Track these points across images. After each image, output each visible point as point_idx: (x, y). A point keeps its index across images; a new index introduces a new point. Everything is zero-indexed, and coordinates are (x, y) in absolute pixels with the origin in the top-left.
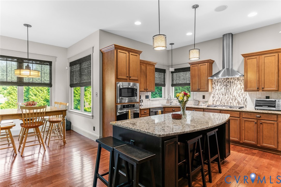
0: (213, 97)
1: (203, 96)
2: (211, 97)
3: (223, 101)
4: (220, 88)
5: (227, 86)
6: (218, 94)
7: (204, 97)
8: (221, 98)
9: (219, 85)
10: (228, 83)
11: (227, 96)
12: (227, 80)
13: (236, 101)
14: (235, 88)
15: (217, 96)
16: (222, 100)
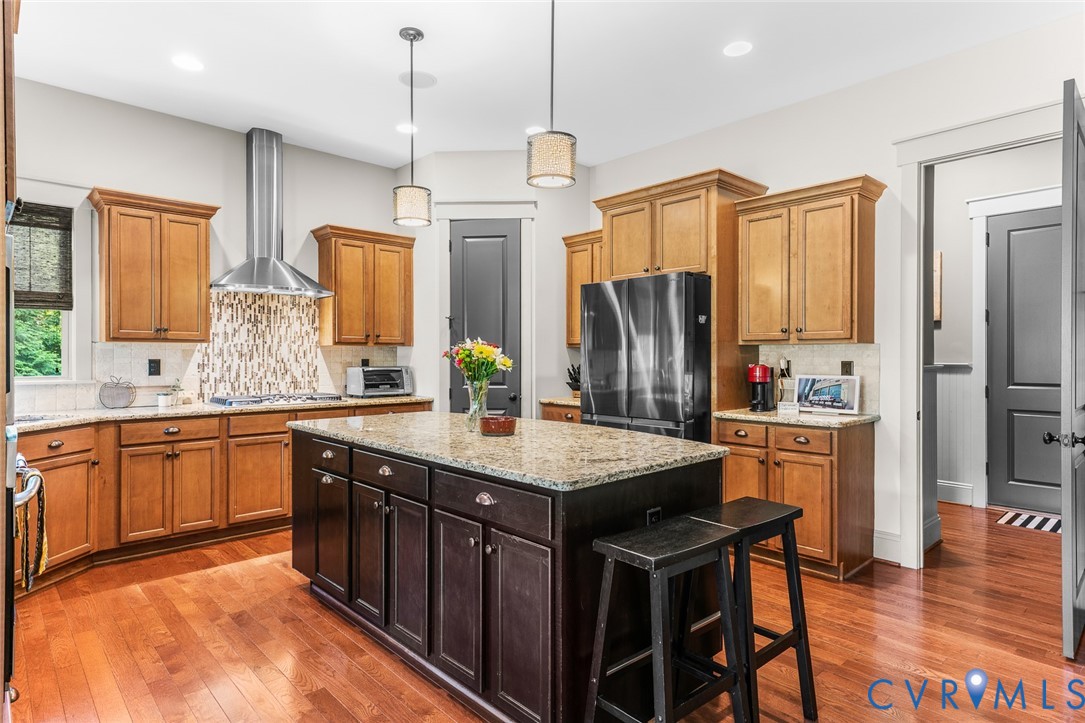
0: (202, 366)
1: (151, 361)
2: (192, 368)
3: (242, 379)
4: (230, 331)
5: (256, 322)
6: (221, 353)
7: (155, 367)
8: (234, 368)
9: (226, 316)
10: (259, 312)
11: (256, 360)
12: (258, 302)
13: (288, 378)
14: (282, 331)
15: (218, 362)
16: (238, 375)
